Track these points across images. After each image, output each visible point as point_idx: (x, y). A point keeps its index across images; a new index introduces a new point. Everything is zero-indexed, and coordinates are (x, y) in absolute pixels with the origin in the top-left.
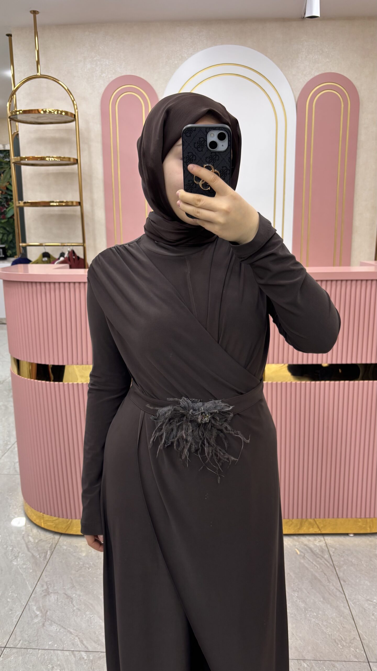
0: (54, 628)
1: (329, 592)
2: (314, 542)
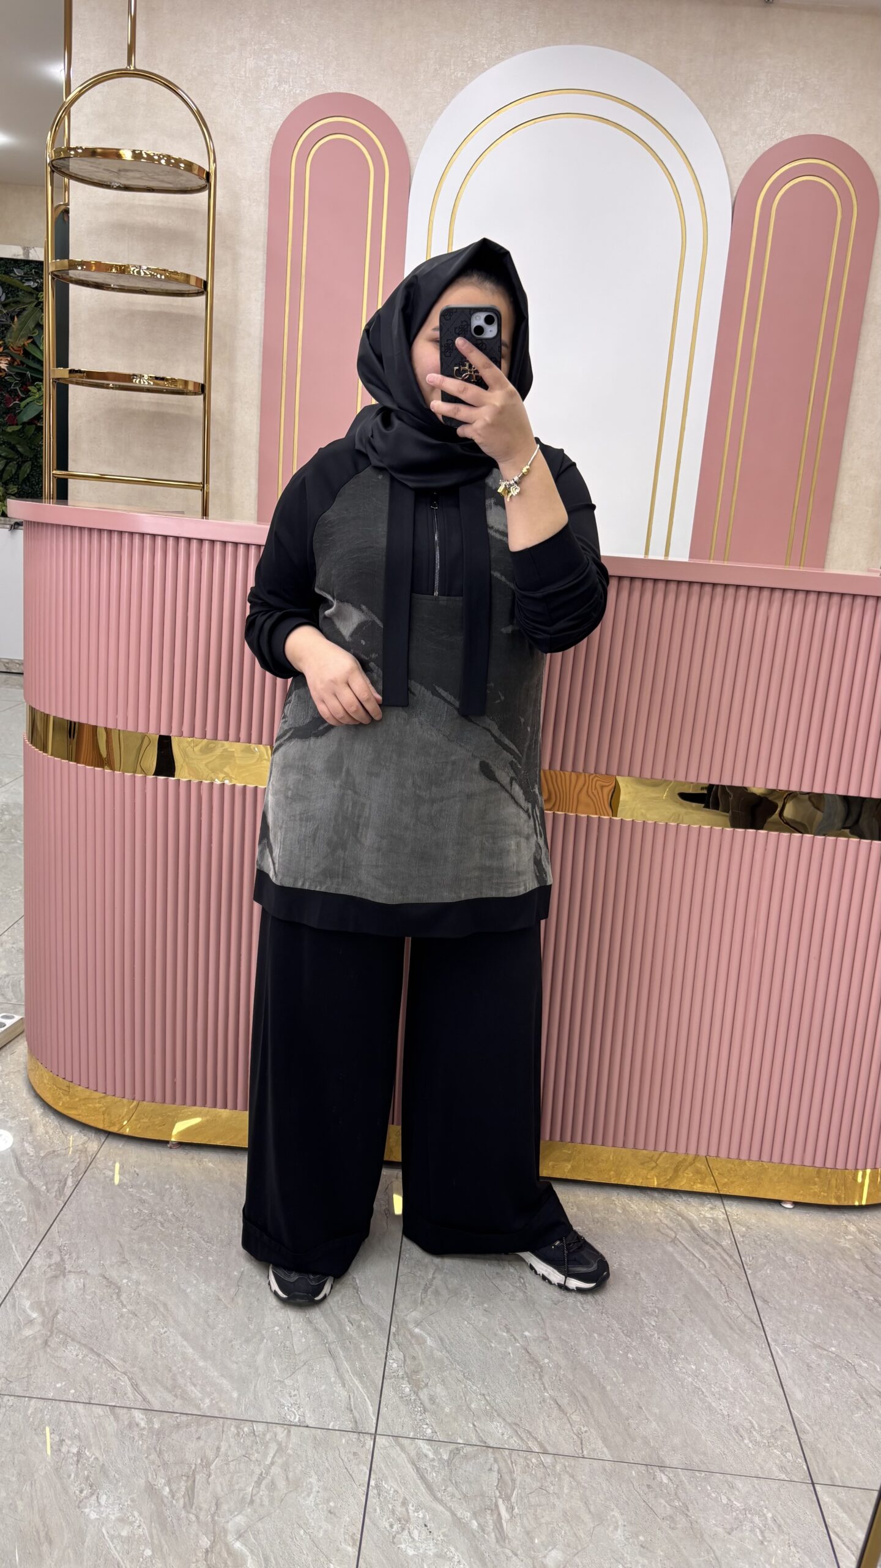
0: (73, 1351)
1: (727, 1322)
2: (701, 1208)
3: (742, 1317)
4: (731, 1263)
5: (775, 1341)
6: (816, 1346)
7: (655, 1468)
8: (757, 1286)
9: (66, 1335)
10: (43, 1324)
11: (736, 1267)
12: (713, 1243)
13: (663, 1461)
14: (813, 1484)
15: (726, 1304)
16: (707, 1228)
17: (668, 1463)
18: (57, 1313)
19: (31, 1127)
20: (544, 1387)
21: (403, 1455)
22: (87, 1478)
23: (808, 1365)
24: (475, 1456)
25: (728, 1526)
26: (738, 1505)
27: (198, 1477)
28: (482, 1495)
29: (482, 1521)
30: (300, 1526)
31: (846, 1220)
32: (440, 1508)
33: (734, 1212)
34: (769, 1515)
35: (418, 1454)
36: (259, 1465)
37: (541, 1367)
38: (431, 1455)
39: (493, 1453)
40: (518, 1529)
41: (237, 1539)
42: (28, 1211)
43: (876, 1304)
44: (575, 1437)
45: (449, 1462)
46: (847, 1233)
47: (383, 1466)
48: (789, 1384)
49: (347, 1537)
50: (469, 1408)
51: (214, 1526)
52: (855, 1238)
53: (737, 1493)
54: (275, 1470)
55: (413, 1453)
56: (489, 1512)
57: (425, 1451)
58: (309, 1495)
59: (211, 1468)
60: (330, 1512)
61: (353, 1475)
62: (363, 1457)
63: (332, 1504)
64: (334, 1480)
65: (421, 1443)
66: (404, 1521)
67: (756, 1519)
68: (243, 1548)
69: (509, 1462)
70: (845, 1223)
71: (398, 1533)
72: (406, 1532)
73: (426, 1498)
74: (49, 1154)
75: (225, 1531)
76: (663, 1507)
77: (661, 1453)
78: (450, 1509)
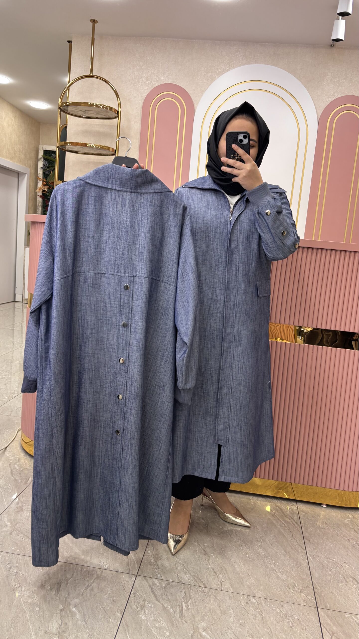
0: (21, 537)
1: (291, 547)
2: (287, 505)
3: (298, 546)
4: (296, 525)
5: (310, 555)
6: (328, 558)
7: (251, 597)
8: (306, 534)
9: (19, 531)
10: (11, 527)
11: (299, 527)
12: (290, 518)
13: (255, 595)
14: (317, 608)
15: (292, 540)
16: (288, 512)
17: (257, 595)
18: (17, 524)
19: (19, 460)
20: (209, 564)
21: (147, 583)
22: (18, 581)
23: (322, 564)
24: (176, 586)
25: (278, 620)
26: (284, 613)
27: (62, 584)
28: (176, 600)
29: (174, 609)
30: (101, 605)
31: (349, 513)
32: (159, 603)
33: (301, 507)
34: (297, 618)
35: (153, 583)
36: (88, 582)
37: (209, 557)
38: (158, 584)
39: (184, 586)
40: (189, 614)
41: (74, 607)
42: (12, 488)
43: (356, 545)
44: (219, 583)
45: (165, 588)
46: (348, 518)
47: (138, 586)
48: (313, 571)
49: (119, 610)
50: (177, 569)
51: (65, 602)
52: (352, 520)
53: (284, 608)
54: (94, 584)
55: (151, 583)
56: (178, 606)
57: (156, 583)
58: (106, 594)
59: (69, 581)
60: (114, 601)
61: (125, 589)
62: (130, 583)
63: (115, 598)
64: (117, 590)
65: (155, 580)
66: (143, 607)
67: (291, 619)
68: (76, 611)
69: (190, 589)
70: (348, 514)
71: (139, 611)
72: (143, 610)
73: (153, 599)
74: (24, 469)
75: (70, 604)
76: (252, 611)
77: (254, 591)
78: (162, 604)
